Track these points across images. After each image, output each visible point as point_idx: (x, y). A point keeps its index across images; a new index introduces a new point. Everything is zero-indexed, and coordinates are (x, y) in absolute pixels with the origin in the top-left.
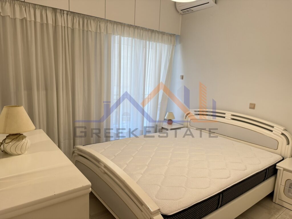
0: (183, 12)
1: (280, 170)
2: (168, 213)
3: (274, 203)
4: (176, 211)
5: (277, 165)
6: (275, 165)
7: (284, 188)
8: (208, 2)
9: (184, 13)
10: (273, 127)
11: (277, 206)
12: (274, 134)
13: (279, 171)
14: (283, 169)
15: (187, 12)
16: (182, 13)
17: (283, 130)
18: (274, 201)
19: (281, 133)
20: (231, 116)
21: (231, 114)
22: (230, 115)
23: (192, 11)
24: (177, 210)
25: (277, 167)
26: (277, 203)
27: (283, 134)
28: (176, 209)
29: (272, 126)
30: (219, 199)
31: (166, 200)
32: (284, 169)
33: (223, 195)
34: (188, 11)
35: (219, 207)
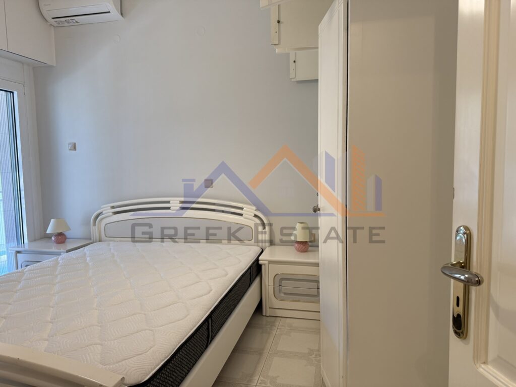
0: (56, 22)
1: (264, 265)
2: (140, 379)
3: (265, 316)
4: (154, 370)
5: (260, 258)
6: (257, 260)
7: (274, 288)
8: (108, 11)
9: (59, 24)
10: (242, 209)
11: (269, 319)
12: (245, 218)
13: (263, 267)
14: (267, 262)
15: (66, 24)
16: (56, 24)
17: (255, 210)
18: (264, 314)
19: (253, 215)
20: (180, 203)
21: (180, 201)
22: (178, 202)
23: (77, 22)
24: (155, 368)
25: (260, 262)
26: (268, 315)
27: (256, 216)
28: (153, 367)
29: (241, 207)
30: (208, 329)
31: (126, 361)
32: (270, 262)
33: (212, 320)
34: (68, 22)
35: (209, 342)
